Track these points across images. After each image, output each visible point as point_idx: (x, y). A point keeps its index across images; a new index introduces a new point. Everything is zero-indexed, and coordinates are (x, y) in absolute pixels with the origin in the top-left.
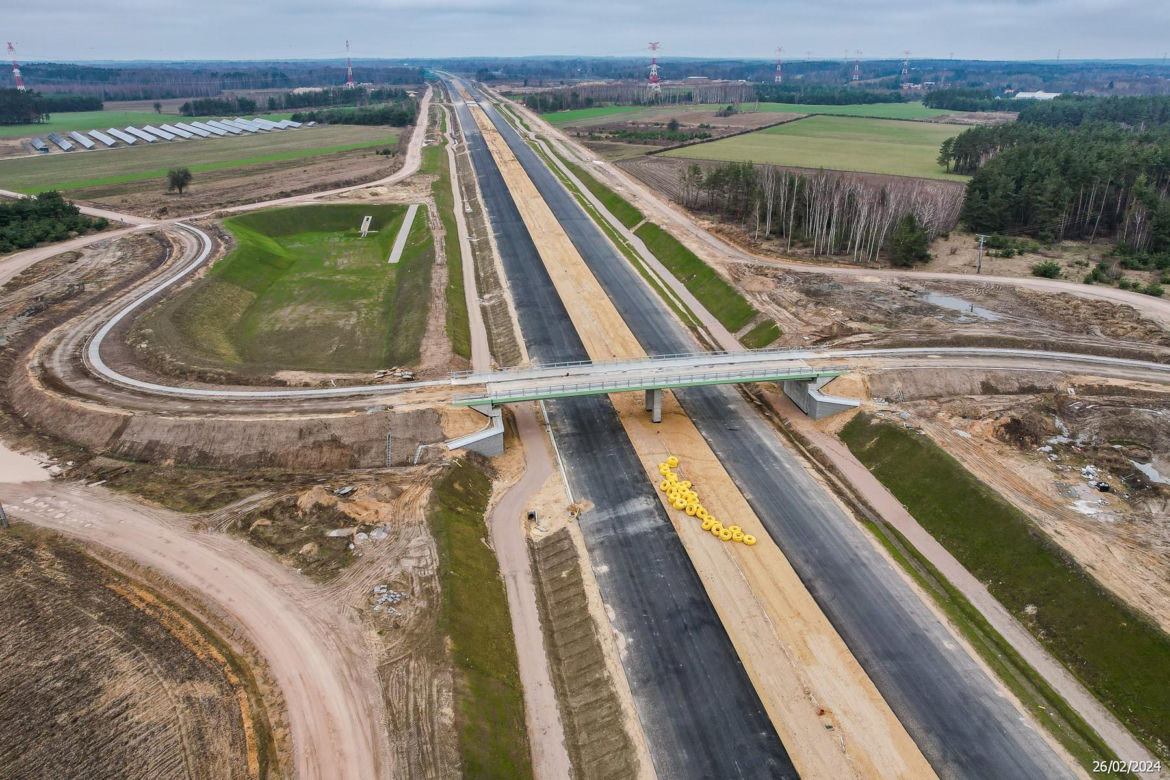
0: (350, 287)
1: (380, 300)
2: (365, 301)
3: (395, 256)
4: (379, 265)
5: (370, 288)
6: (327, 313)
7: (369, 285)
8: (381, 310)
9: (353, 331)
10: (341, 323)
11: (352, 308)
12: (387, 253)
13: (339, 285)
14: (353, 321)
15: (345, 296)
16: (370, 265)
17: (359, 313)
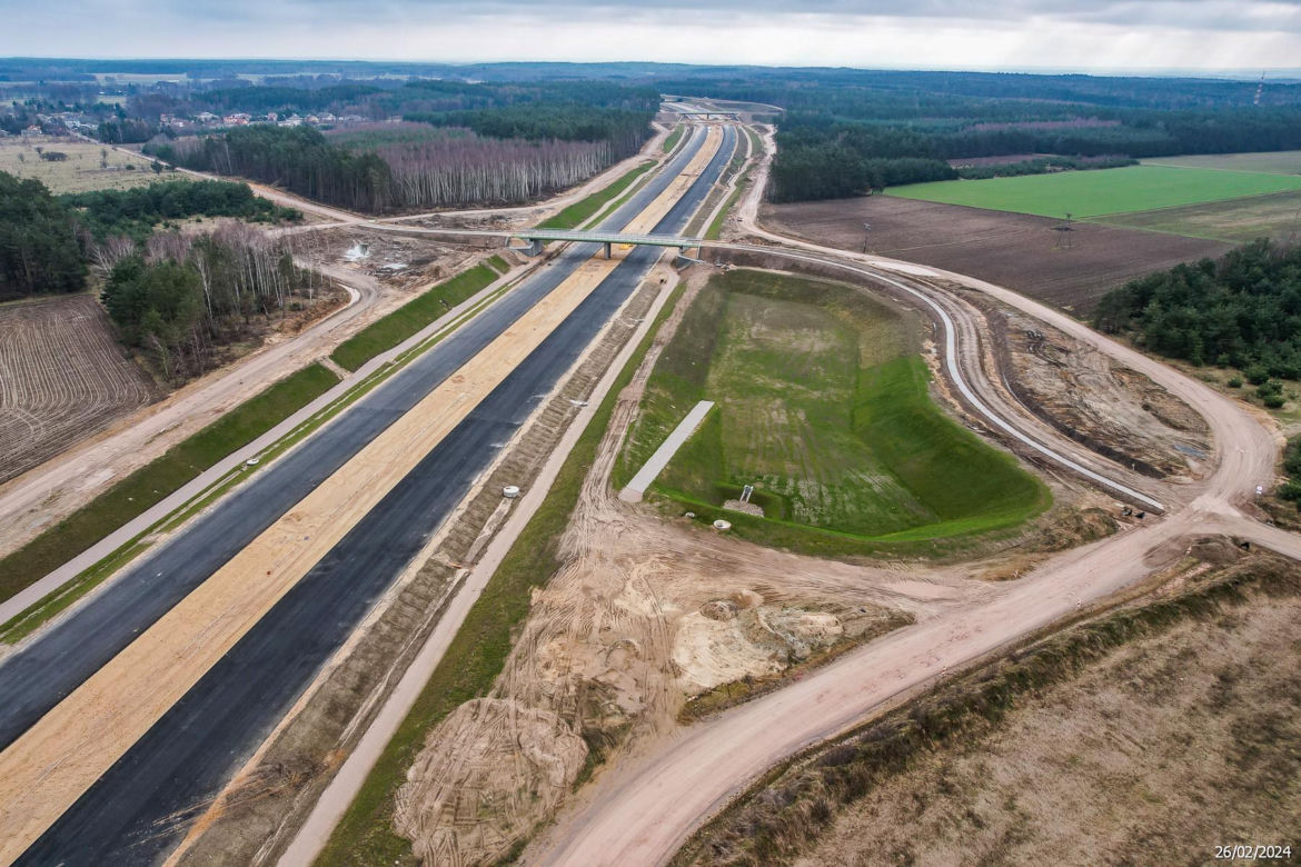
0: (762, 368)
1: (729, 346)
2: (745, 347)
3: (702, 409)
4: (728, 400)
5: (740, 363)
6: (779, 339)
7: (741, 368)
8: (730, 336)
9: (754, 320)
10: (764, 329)
11: (756, 341)
12: (714, 419)
13: (775, 372)
14: (754, 329)
15: (765, 357)
16: (739, 401)
17: (750, 335)
